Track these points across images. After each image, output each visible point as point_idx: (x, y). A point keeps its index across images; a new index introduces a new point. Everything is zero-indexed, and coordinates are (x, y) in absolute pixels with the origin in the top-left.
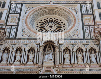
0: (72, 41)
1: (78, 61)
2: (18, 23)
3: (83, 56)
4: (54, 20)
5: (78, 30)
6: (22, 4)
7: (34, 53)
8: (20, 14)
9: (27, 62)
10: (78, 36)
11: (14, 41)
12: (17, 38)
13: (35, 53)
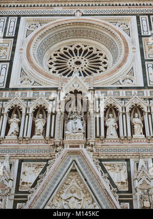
0: (121, 91)
1: (133, 132)
2: (12, 56)
3: (143, 122)
4: (84, 49)
5: (132, 68)
6: (19, 17)
7: (45, 117)
8: (15, 38)
9: (31, 136)
10: (132, 81)
11: (4, 93)
12: (11, 86)
13: (47, 117)
